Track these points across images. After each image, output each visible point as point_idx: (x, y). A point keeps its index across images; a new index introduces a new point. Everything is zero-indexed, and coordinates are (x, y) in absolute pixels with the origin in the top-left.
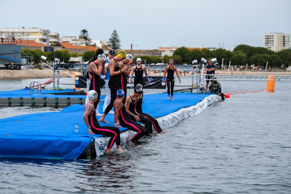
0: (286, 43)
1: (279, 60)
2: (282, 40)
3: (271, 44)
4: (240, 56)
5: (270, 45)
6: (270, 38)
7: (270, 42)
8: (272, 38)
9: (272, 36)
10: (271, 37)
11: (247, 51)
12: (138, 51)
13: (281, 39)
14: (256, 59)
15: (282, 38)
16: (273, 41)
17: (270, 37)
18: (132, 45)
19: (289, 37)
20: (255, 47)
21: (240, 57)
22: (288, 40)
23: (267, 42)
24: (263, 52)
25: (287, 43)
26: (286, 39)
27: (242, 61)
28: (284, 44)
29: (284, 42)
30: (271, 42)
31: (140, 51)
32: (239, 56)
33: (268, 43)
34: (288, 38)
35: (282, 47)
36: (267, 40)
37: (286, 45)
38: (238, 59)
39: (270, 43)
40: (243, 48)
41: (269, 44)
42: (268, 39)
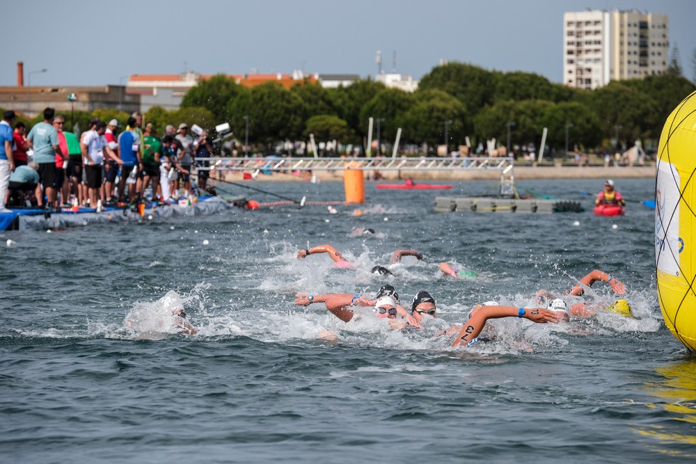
0: (651, 49)
1: (588, 121)
2: (637, 39)
3: (592, 56)
4: (438, 110)
5: (588, 60)
6: (588, 33)
7: (585, 47)
8: (597, 32)
9: (597, 23)
10: (591, 28)
11: (471, 87)
12: (50, 90)
13: (632, 35)
14: (498, 119)
15: (637, 30)
16: (598, 42)
17: (585, 28)
18: (21, 65)
19: (664, 26)
20: (500, 73)
21: (435, 114)
22: (662, 40)
23: (573, 48)
24: (532, 90)
25: (656, 49)
26: (654, 36)
27: (443, 126)
28: (644, 54)
29: (644, 45)
30: (593, 47)
31: (55, 90)
32: (432, 109)
33: (579, 52)
34: (661, 31)
35: (637, 67)
36: (573, 39)
37: (651, 58)
38: (430, 118)
39: (588, 51)
40: (453, 75)
41: (584, 56)
42: (579, 34)
